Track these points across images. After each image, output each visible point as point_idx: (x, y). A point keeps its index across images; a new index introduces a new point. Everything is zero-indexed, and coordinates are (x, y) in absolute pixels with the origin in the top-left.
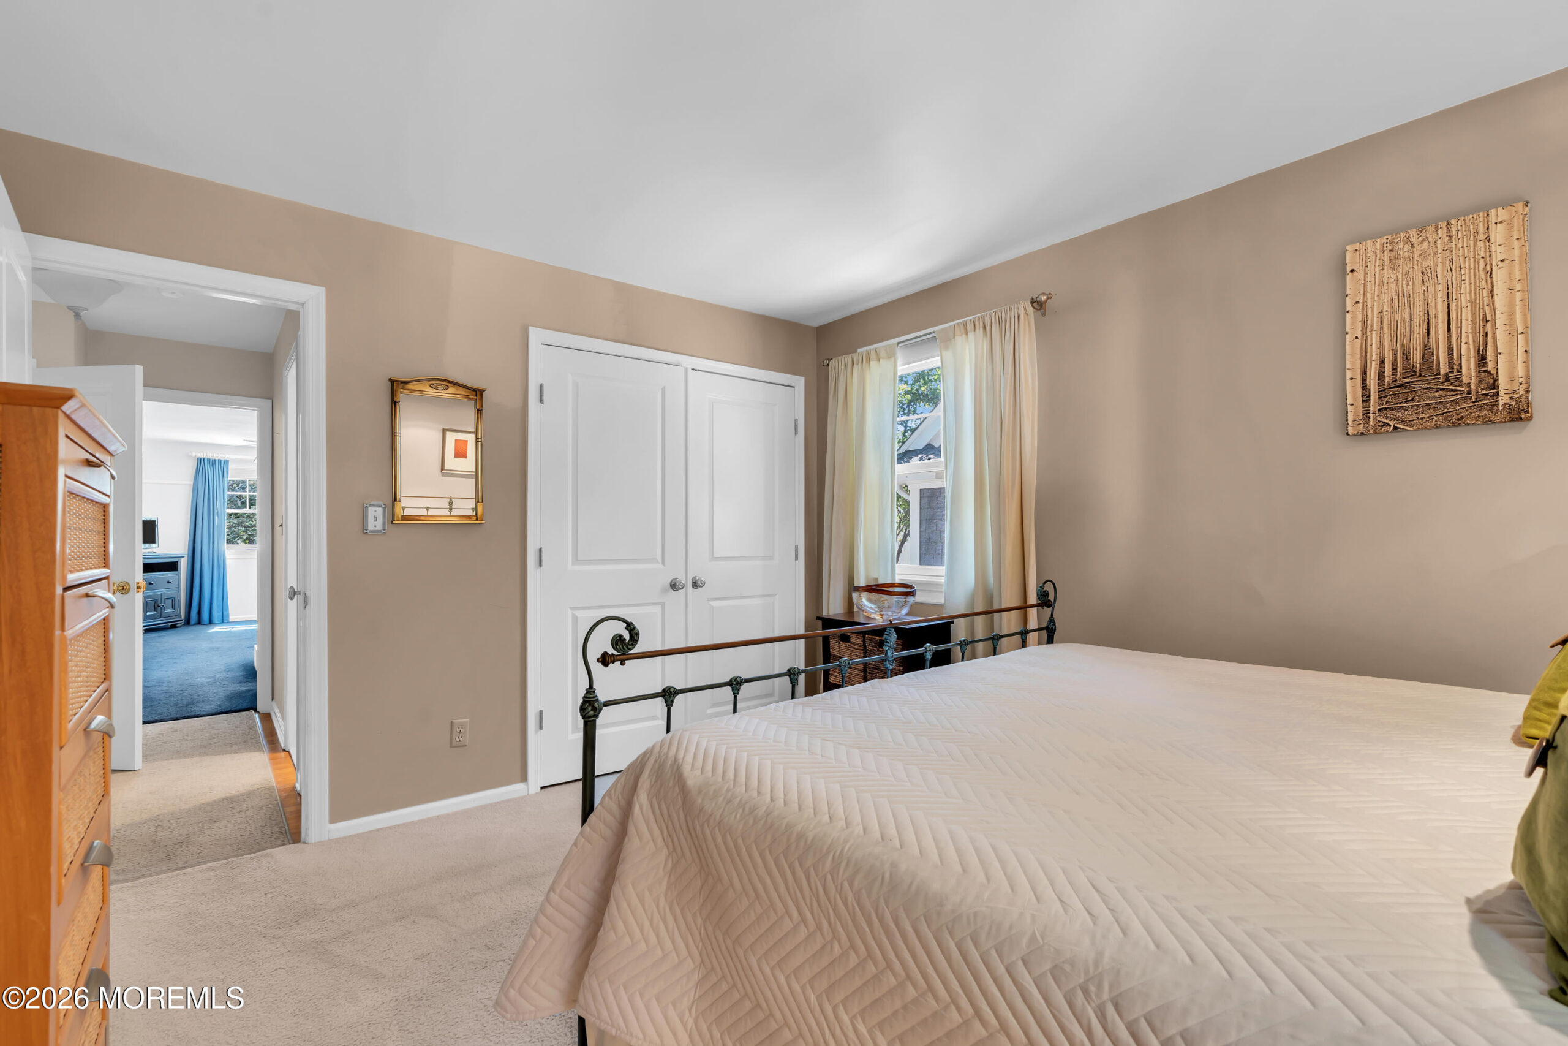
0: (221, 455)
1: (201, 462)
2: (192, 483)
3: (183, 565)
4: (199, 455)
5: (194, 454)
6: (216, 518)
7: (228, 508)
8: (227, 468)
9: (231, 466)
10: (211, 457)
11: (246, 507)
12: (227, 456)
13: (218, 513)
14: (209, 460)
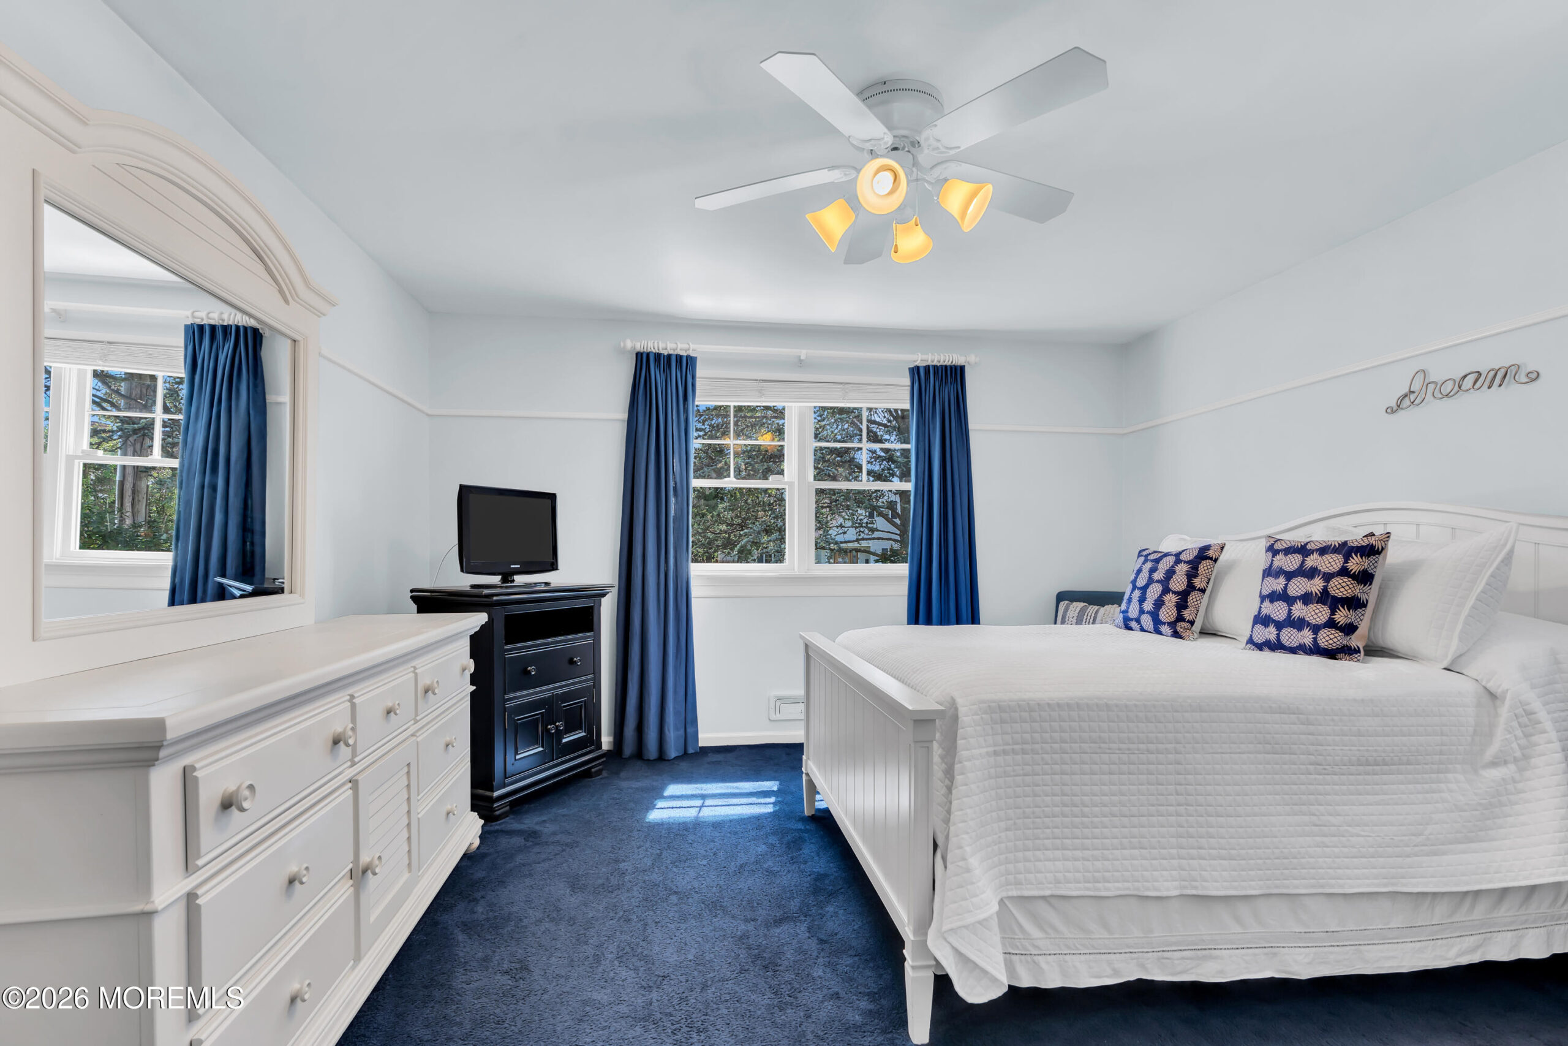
0: (680, 346)
1: (644, 361)
2: (625, 416)
3: (608, 611)
4: (640, 347)
5: (629, 344)
6: (672, 500)
7: (696, 477)
8: (694, 377)
9: (700, 372)
10: (662, 351)
11: (729, 476)
12: (692, 346)
13: (675, 489)
14: (658, 356)
